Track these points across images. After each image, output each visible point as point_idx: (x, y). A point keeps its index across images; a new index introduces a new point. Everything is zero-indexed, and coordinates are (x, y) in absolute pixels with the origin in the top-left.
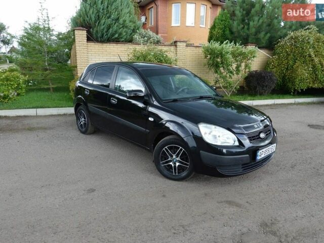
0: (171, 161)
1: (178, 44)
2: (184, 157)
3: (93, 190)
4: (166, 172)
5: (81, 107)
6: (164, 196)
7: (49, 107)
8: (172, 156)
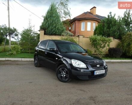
0: (62, 74)
1: (80, 36)
2: (67, 73)
3: (31, 83)
4: (60, 78)
5: (36, 57)
6: (57, 86)
7: (26, 58)
8: (63, 72)
